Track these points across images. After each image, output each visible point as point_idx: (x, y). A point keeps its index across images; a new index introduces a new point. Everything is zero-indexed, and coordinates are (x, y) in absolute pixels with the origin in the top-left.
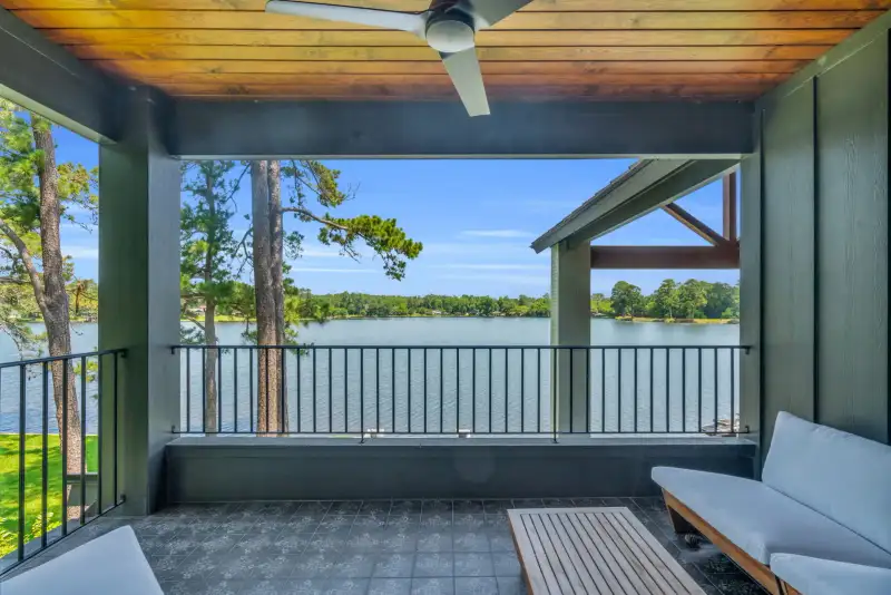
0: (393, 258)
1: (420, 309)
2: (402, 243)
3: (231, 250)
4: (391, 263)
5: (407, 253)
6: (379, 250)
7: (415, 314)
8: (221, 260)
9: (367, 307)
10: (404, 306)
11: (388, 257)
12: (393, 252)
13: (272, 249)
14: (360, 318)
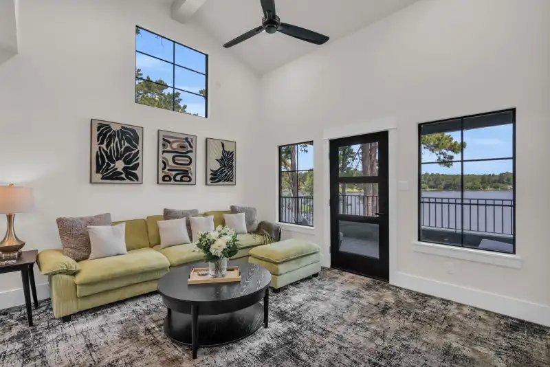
0: (443, 154)
1: (494, 185)
2: (449, 145)
3: (353, 157)
4: (442, 157)
5: (453, 151)
6: (433, 151)
7: (489, 189)
8: (348, 163)
9: (444, 183)
10: (478, 183)
11: (440, 153)
12: (444, 151)
13: (371, 156)
14: (440, 191)
